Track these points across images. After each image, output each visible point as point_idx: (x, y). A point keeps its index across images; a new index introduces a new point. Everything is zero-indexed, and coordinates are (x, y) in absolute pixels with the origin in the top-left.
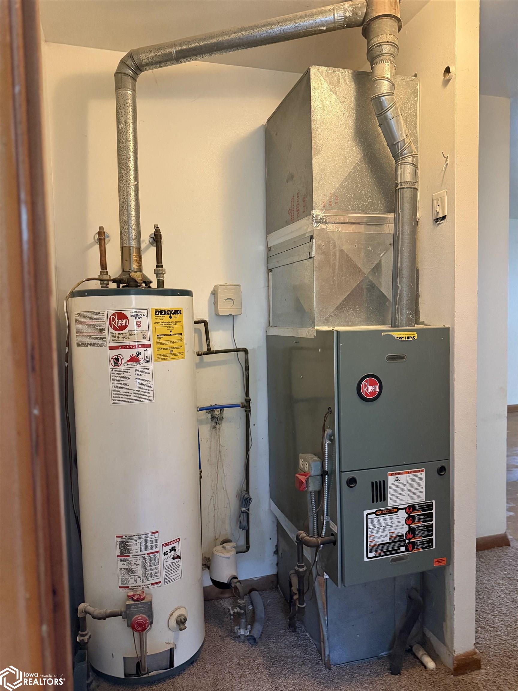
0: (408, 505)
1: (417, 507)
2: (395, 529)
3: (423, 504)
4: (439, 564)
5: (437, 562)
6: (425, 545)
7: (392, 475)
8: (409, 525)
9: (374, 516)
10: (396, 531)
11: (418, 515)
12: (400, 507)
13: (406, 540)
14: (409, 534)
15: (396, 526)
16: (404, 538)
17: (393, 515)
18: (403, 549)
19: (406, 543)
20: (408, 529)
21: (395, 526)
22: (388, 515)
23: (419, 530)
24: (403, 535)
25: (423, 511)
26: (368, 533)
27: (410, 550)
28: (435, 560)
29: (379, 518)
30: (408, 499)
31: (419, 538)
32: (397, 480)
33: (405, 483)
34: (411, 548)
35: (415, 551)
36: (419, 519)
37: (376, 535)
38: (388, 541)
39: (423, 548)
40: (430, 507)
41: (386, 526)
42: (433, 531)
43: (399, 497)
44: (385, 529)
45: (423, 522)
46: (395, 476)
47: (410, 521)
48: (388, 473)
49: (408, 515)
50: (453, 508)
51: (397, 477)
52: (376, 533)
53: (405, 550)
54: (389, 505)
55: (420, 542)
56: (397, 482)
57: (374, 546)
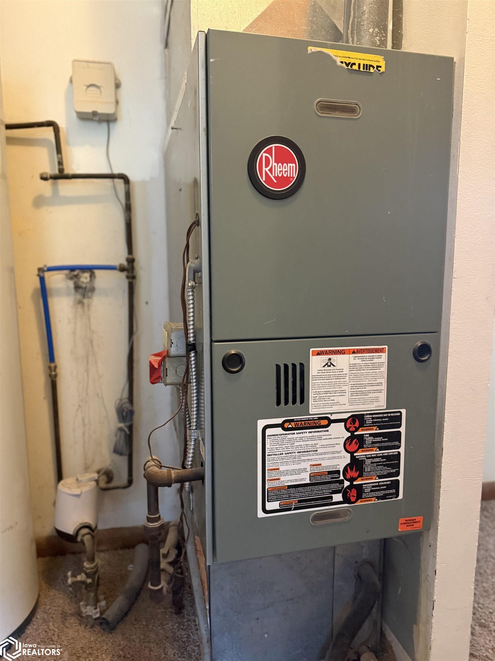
0: (350, 414)
1: (369, 422)
2: (323, 459)
3: (381, 415)
4: (410, 528)
5: (405, 523)
6: (383, 492)
7: (319, 354)
8: (352, 454)
9: (279, 430)
10: (324, 463)
11: (371, 435)
12: (333, 417)
13: (345, 482)
14: (352, 469)
15: (325, 453)
16: (342, 478)
17: (318, 432)
18: (338, 497)
19: (345, 486)
20: (348, 461)
21: (321, 454)
22: (308, 431)
23: (372, 463)
24: (339, 471)
25: (380, 428)
26: (267, 462)
27: (353, 499)
28: (402, 520)
29: (289, 436)
30: (351, 403)
31: (372, 479)
32: (329, 364)
33: (346, 371)
34: (354, 497)
35: (361, 501)
36: (373, 443)
37: (282, 468)
38: (308, 481)
39: (378, 498)
40: (396, 420)
41: (305, 452)
42: (399, 468)
43: (332, 398)
44: (303, 458)
45: (381, 449)
46: (326, 357)
47: (354, 446)
48: (311, 350)
49: (349, 434)
50: (442, 427)
51: (330, 359)
52: (282, 464)
53: (341, 499)
54: (311, 413)
55: (373, 487)
56: (329, 368)
57: (280, 489)
